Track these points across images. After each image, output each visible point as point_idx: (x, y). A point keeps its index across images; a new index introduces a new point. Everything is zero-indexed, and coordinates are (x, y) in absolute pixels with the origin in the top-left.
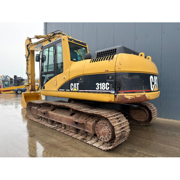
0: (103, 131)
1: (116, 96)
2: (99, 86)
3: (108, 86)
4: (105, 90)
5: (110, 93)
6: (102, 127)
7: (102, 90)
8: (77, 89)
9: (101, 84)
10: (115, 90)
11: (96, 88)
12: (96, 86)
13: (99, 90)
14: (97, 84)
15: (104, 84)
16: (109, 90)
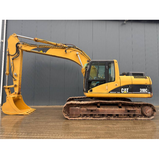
0: (148, 111)
1: (151, 95)
2: (142, 90)
3: (146, 90)
4: (145, 92)
5: (148, 93)
6: (148, 109)
7: (143, 92)
8: (127, 92)
9: (142, 89)
10: (151, 92)
11: (140, 91)
12: (140, 90)
13: (142, 92)
14: (140, 89)
15: (144, 89)
16: (147, 92)
